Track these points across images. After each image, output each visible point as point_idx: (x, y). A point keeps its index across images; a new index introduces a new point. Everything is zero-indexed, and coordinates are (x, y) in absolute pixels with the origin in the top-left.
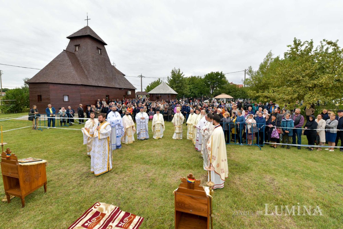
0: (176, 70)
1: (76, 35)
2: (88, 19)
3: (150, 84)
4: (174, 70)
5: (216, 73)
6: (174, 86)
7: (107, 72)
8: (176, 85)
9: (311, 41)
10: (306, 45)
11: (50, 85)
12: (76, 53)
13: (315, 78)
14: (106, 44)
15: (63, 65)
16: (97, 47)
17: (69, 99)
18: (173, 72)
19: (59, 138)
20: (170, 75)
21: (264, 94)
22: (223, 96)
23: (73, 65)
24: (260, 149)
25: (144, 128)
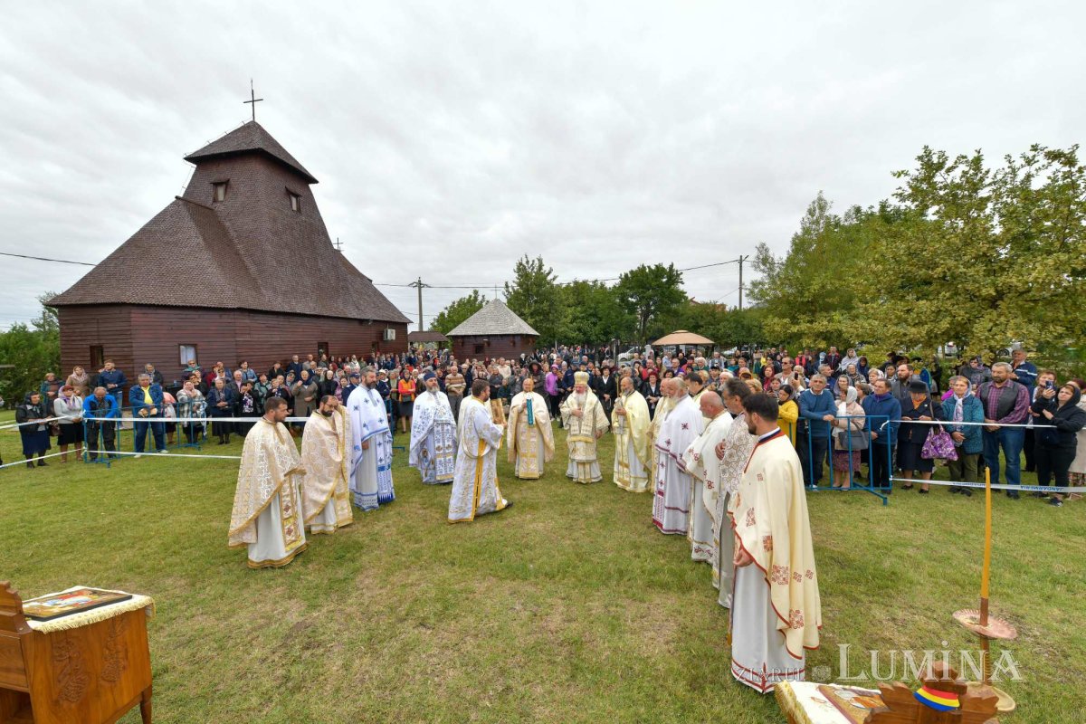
0: (531, 263)
1: (217, 151)
2: (253, 101)
3: (446, 309)
4: (524, 263)
5: (653, 268)
6: (526, 311)
7: (320, 270)
8: (533, 308)
9: (976, 155)
10: (963, 167)
11: (133, 311)
12: (219, 208)
14: (315, 181)
15: (176, 244)
16: (287, 190)
17: (199, 355)
18: (521, 269)
19: (173, 492)
20: (512, 278)
21: (815, 325)
22: (682, 338)
23: (209, 246)
24: (885, 503)
25: (447, 444)
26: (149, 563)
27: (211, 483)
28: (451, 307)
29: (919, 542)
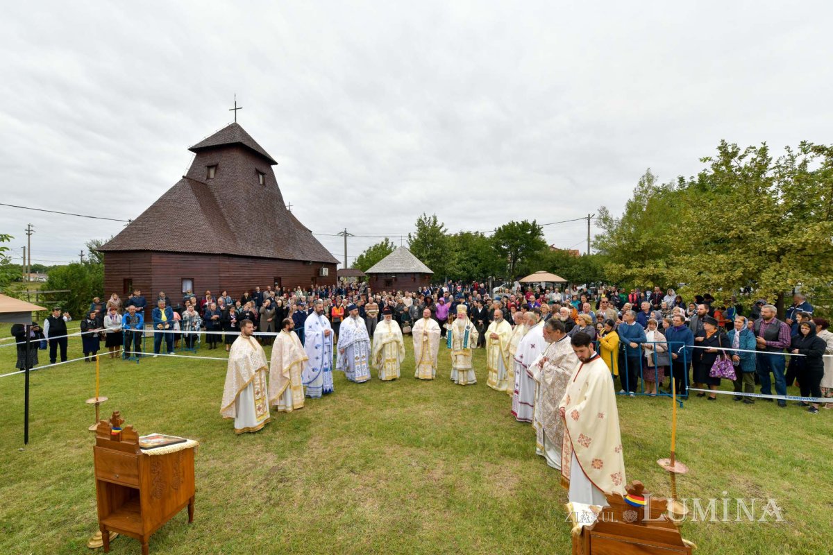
0: (428, 219)
1: (211, 144)
2: (236, 109)
3: (364, 252)
4: (423, 219)
5: (520, 223)
6: (424, 255)
7: (277, 226)
8: (429, 253)
9: (763, 146)
10: (752, 155)
11: (153, 255)
12: (211, 183)
13: (783, 230)
14: (276, 163)
15: (182, 209)
16: (257, 170)
18: (421, 224)
19: (182, 381)
20: (414, 231)
21: (644, 270)
22: (540, 277)
23: (204, 210)
24: (681, 406)
25: (362, 354)
26: (175, 427)
27: (206, 376)
28: (368, 251)
29: (700, 434)
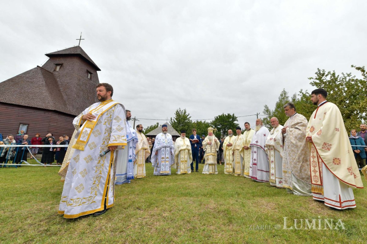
0: (181, 111)
1: (60, 53)
2: (80, 39)
5: (227, 115)
8: (181, 128)
9: (333, 72)
12: (56, 73)
14: (99, 70)
15: (32, 83)
16: (87, 70)
17: (29, 129)
18: (178, 113)
20: (174, 116)
23: (47, 85)
25: (167, 156)
